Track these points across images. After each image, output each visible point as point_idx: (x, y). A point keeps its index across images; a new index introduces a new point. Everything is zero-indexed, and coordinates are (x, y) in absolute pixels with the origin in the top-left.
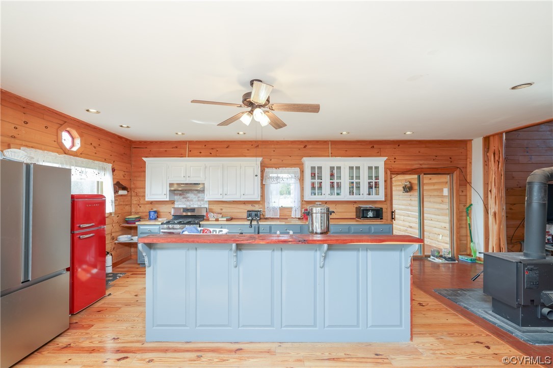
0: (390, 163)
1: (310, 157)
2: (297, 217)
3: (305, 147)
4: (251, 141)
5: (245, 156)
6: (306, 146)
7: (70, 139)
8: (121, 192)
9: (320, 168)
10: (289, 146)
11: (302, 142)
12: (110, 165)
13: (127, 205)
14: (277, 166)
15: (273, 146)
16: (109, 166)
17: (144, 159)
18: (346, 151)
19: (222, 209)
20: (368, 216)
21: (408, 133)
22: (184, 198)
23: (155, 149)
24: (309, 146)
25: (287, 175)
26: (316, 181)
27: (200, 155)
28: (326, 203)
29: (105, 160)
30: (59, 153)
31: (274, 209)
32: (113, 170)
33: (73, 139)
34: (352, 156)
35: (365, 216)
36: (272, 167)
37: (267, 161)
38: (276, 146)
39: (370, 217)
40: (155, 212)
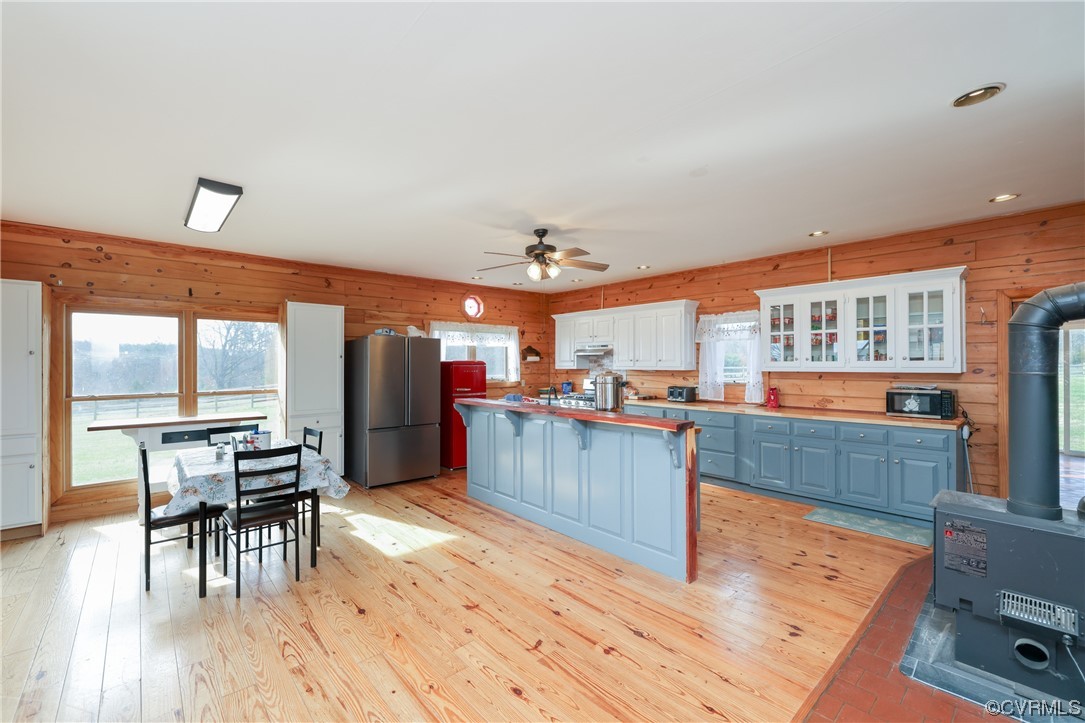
0: (1011, 274)
1: (787, 285)
2: (754, 402)
3: (776, 267)
4: (682, 273)
5: (674, 299)
6: (778, 266)
7: (476, 305)
8: (530, 359)
9: (789, 307)
10: (746, 270)
11: (769, 259)
12: (517, 328)
13: (542, 374)
14: (719, 310)
15: (717, 276)
16: (515, 330)
17: (554, 316)
18: (871, 262)
19: (643, 384)
20: (906, 409)
21: (1001, 198)
22: (599, 366)
23: (570, 301)
24: (784, 265)
25: (735, 325)
26: (782, 333)
27: (617, 303)
28: (820, 377)
29: (513, 323)
30: (461, 322)
31: (715, 386)
32: (522, 333)
33: (479, 304)
34: (888, 273)
35: (897, 408)
36: (710, 313)
37: (707, 303)
38: (723, 275)
39: (911, 412)
40: (569, 384)
